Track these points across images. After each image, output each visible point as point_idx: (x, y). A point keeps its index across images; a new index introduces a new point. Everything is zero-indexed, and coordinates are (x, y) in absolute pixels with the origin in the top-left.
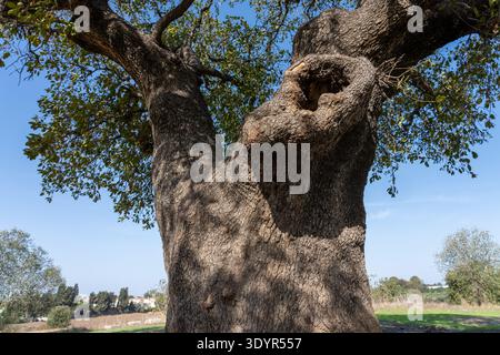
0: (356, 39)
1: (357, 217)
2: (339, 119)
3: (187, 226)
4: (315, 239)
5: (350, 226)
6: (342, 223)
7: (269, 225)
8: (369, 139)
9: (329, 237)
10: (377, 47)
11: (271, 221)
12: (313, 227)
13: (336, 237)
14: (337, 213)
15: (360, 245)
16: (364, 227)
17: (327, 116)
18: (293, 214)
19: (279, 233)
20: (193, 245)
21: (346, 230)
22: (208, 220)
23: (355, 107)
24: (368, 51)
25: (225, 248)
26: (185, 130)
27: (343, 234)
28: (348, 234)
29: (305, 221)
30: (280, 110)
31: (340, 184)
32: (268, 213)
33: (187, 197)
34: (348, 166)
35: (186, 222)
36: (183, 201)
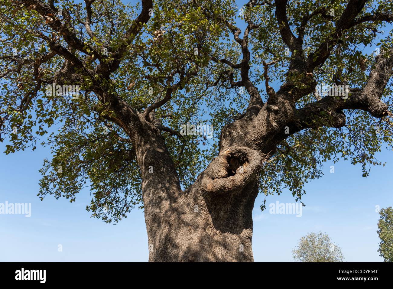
0: (252, 137)
1: (249, 224)
2: (245, 180)
3: (170, 225)
4: (231, 234)
5: (246, 229)
6: (243, 227)
7: (211, 226)
8: (256, 185)
9: (237, 233)
10: (261, 141)
11: (212, 224)
12: (230, 229)
13: (240, 234)
14: (241, 222)
15: (250, 238)
16: (252, 230)
17: (240, 179)
18: (222, 222)
19: (215, 230)
20: (173, 235)
21: (244, 231)
22: (181, 223)
23: (251, 175)
24: (257, 142)
25: (189, 237)
26: (163, 172)
27: (243, 232)
28: (245, 232)
29: (227, 225)
30: (218, 172)
31: (242, 207)
32: (211, 221)
33: (169, 210)
34: (246, 199)
35: (169, 223)
36: (166, 212)
